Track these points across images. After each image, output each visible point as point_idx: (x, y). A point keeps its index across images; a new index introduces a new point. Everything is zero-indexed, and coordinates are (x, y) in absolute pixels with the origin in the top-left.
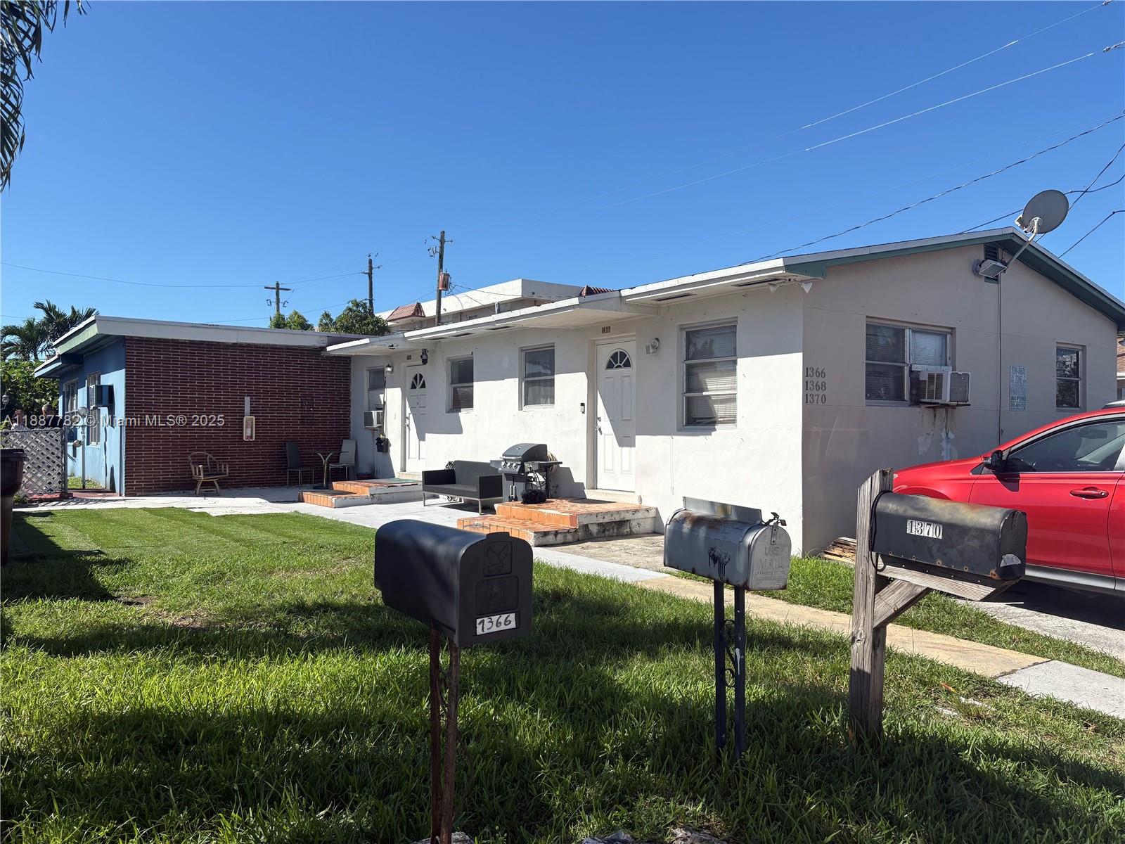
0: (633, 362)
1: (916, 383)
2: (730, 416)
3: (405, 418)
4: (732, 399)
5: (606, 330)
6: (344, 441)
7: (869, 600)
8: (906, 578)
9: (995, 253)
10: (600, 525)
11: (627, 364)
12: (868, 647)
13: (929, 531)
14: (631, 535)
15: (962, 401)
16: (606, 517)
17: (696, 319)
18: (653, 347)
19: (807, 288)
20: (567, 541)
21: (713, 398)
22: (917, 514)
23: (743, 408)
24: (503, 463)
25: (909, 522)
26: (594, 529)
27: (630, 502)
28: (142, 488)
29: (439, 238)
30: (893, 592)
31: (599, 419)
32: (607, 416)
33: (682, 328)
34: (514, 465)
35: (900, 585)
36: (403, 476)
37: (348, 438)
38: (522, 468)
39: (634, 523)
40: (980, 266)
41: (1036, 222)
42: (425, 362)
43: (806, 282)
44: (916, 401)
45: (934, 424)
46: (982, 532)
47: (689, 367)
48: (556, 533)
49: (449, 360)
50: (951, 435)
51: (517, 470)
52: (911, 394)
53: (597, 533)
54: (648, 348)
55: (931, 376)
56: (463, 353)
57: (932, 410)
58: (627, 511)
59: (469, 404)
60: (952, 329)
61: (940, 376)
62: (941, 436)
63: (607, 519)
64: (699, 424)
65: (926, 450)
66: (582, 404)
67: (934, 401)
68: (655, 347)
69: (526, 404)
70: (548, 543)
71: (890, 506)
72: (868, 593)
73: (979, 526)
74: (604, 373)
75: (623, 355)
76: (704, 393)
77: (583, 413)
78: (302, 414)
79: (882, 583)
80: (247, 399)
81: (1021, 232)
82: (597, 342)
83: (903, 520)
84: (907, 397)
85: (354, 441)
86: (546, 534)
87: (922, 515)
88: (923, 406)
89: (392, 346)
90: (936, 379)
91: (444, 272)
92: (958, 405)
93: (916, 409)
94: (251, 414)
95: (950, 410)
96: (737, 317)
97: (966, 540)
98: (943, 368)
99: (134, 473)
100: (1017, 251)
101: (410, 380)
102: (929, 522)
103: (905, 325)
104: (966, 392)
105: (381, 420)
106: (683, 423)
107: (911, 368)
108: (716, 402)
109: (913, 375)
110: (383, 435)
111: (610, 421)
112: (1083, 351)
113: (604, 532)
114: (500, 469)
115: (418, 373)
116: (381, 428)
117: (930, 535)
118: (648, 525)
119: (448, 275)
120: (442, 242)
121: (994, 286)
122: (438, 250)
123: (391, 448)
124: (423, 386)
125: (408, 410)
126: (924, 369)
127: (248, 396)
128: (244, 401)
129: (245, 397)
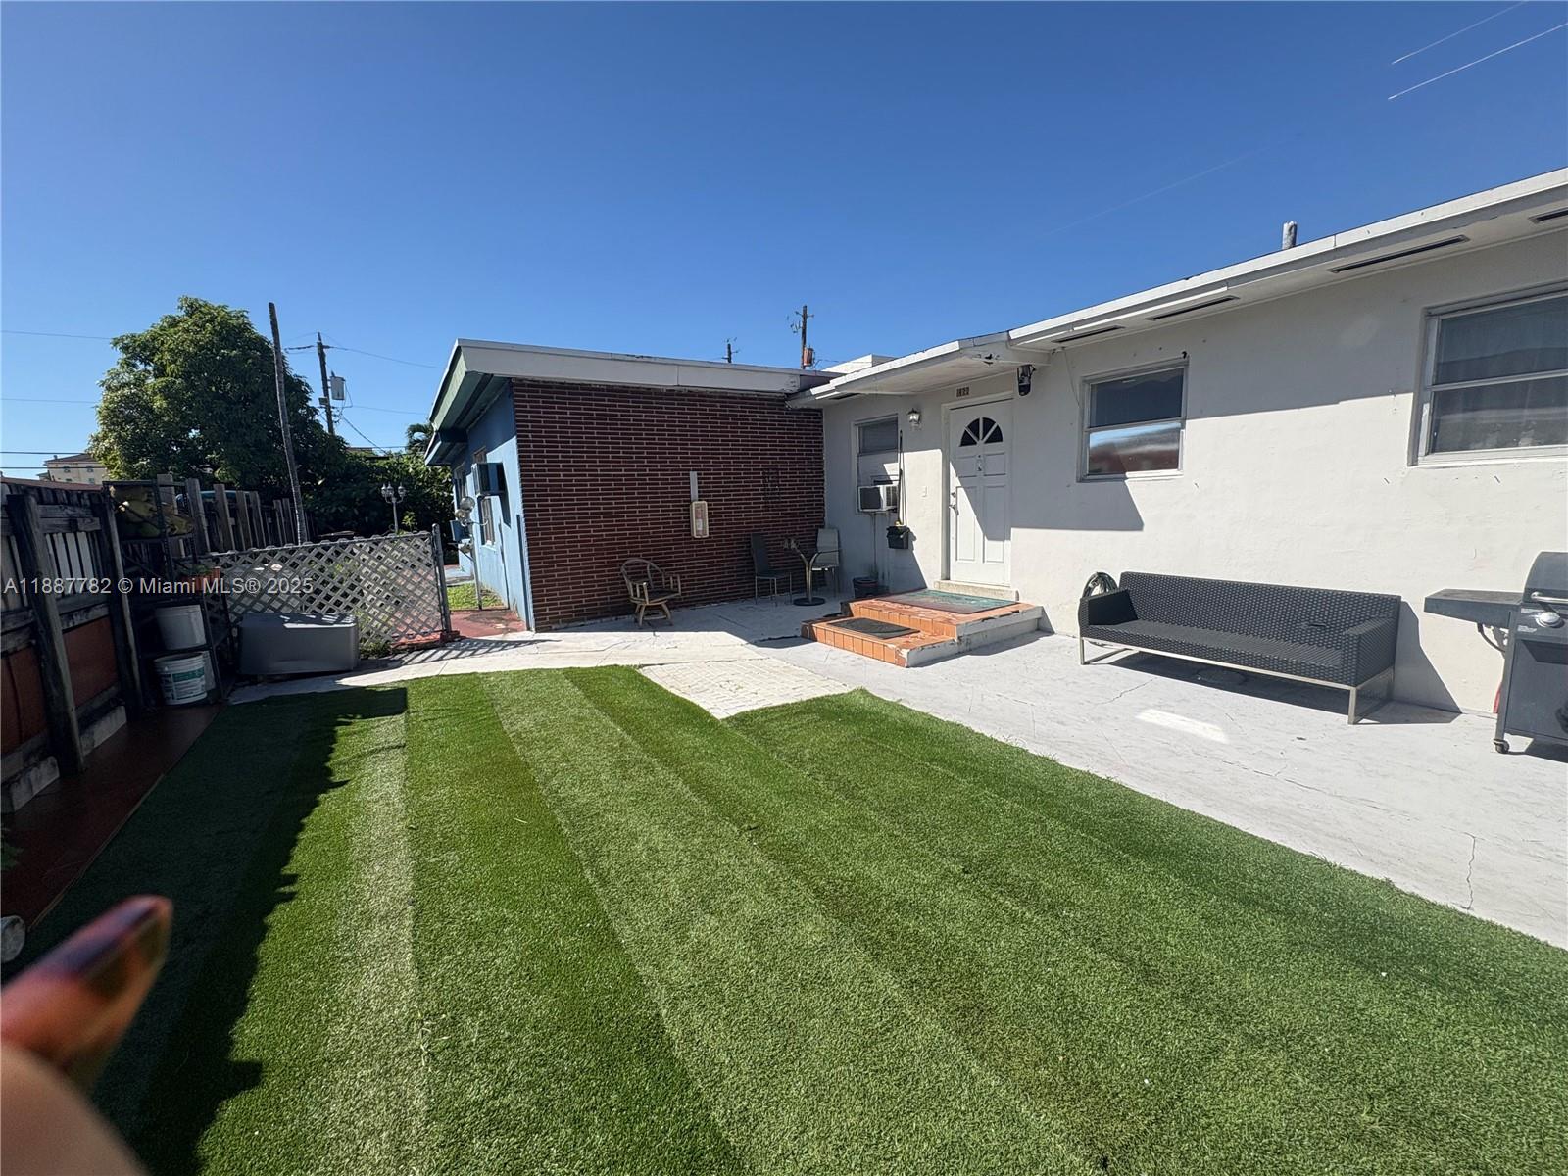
3: (947, 494)
28: (559, 618)
29: (802, 313)
36: (948, 589)
42: (1024, 391)
49: (1089, 380)
69: (1434, 448)
78: (765, 494)
80: (693, 476)
94: (700, 498)
99: (546, 595)
101: (960, 432)
105: (895, 499)
110: (900, 523)
115: (981, 417)
116: (896, 510)
119: (812, 350)
120: (805, 317)
122: (801, 325)
123: (914, 543)
124: (993, 438)
125: (955, 481)
127: (693, 470)
128: (689, 479)
129: (691, 473)
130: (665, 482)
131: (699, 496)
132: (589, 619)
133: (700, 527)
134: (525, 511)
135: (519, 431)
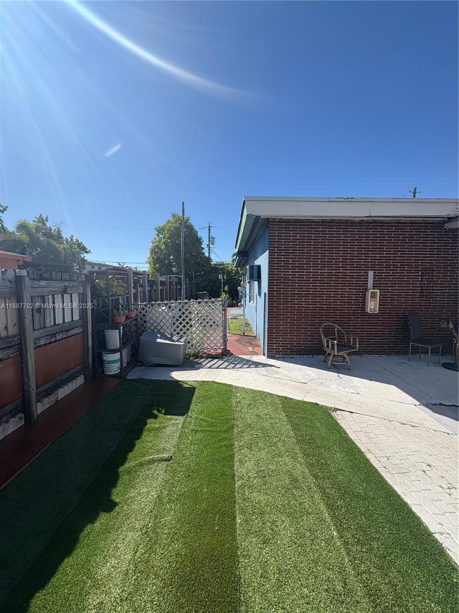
28: (280, 351)
29: (413, 192)
78: (421, 287)
80: (371, 274)
99: (274, 338)
127: (371, 270)
128: (368, 275)
129: (369, 272)
130: (352, 277)
131: (373, 286)
132: (296, 355)
133: (372, 306)
134: (269, 291)
135: (270, 247)
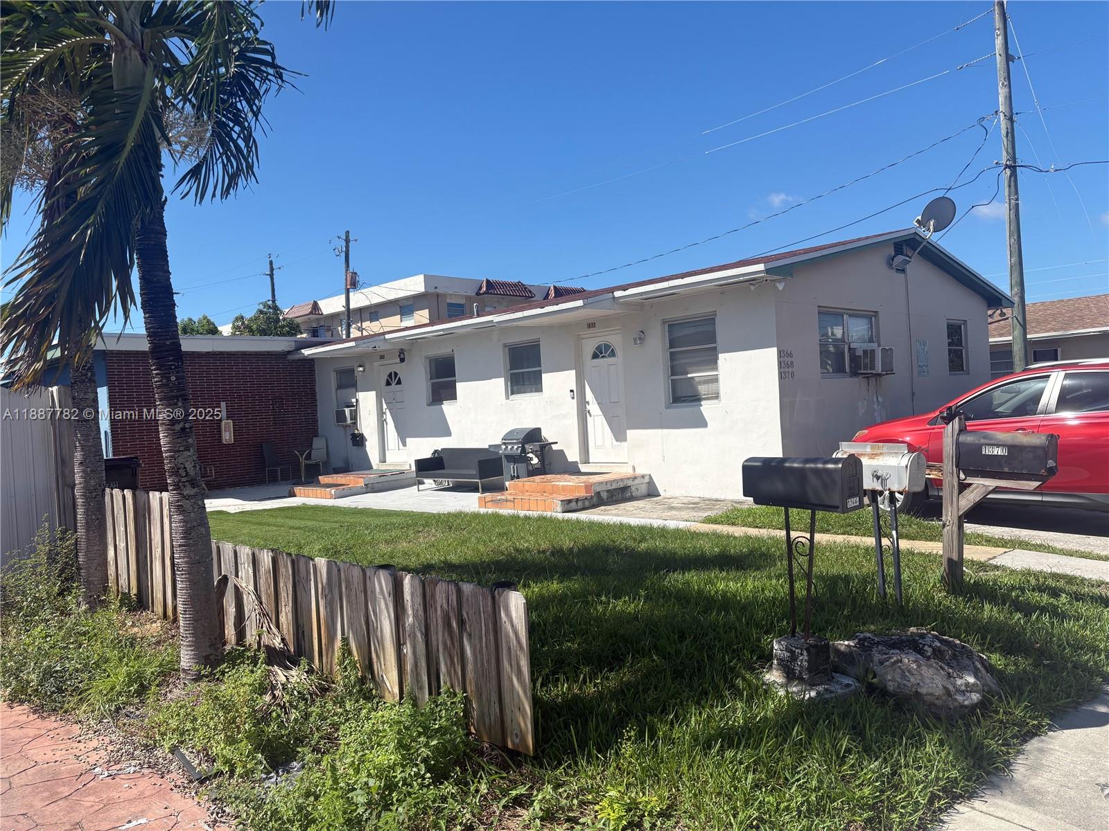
0: (619, 352)
1: (854, 359)
2: (715, 393)
3: (381, 414)
4: (715, 380)
5: (591, 325)
6: (314, 439)
7: (955, 499)
8: (981, 483)
9: (902, 249)
10: (608, 491)
11: (613, 354)
12: (955, 529)
13: (998, 451)
14: (632, 499)
15: (888, 370)
16: (613, 485)
17: (677, 314)
18: (640, 339)
19: (780, 287)
20: (586, 506)
21: (697, 379)
22: (988, 442)
23: (724, 386)
24: (504, 447)
25: (983, 447)
26: (604, 495)
27: (626, 471)
29: (344, 238)
30: (972, 491)
31: (588, 403)
32: (594, 400)
33: (664, 322)
34: (516, 447)
35: (977, 487)
36: (383, 467)
37: (316, 436)
38: (524, 450)
39: (633, 489)
40: (893, 259)
41: (932, 223)
42: (402, 360)
43: (780, 281)
44: (854, 374)
45: (868, 390)
46: (1034, 448)
47: (672, 354)
48: (577, 500)
49: (427, 358)
50: (880, 399)
51: (519, 451)
52: (850, 367)
53: (607, 499)
54: (635, 340)
55: (865, 352)
56: (443, 351)
57: (866, 379)
58: (628, 479)
59: (453, 396)
60: (875, 312)
61: (873, 351)
62: (873, 400)
63: (614, 486)
64: (684, 401)
65: (863, 411)
66: (572, 391)
67: (869, 371)
68: (641, 338)
69: (512, 394)
70: (572, 509)
71: (967, 439)
72: (954, 495)
73: (1032, 445)
74: (590, 363)
75: (607, 347)
76: (689, 376)
77: (573, 398)
78: (273, 415)
79: (963, 487)
80: (223, 405)
81: (921, 231)
82: (582, 336)
83: (980, 447)
84: (848, 370)
85: (324, 438)
86: (570, 501)
87: (992, 442)
88: (860, 377)
89: (375, 347)
90: (870, 354)
91: (351, 270)
92: (887, 374)
93: (855, 380)
94: (228, 418)
95: (878, 378)
96: (716, 311)
97: (1024, 454)
98: (872, 344)
100: (919, 246)
101: (385, 378)
102: (998, 446)
103: (844, 311)
104: (891, 362)
105: (354, 416)
106: (670, 401)
107: (849, 346)
108: (700, 383)
109: (851, 351)
110: (358, 431)
111: (598, 404)
112: (964, 324)
113: (612, 497)
114: (501, 452)
115: (392, 369)
116: (355, 424)
117: (999, 454)
118: (643, 490)
119: (356, 273)
120: (347, 241)
121: (903, 275)
122: (344, 249)
123: (367, 443)
124: (399, 382)
125: (385, 406)
126: (860, 347)
127: (223, 401)
128: (220, 406)
133: (227, 437)
134: (111, 428)
135: (110, 381)
